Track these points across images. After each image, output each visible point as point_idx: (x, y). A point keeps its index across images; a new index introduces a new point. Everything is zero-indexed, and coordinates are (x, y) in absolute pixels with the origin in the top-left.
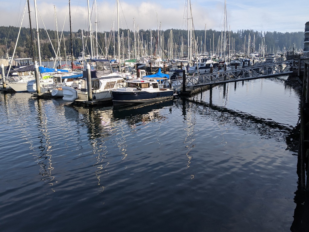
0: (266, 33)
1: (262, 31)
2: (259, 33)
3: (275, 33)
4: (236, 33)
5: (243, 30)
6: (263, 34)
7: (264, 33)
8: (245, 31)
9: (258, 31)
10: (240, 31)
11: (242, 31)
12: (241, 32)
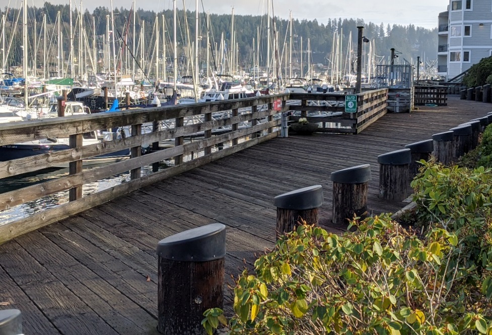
0: (392, 28)
1: (382, 24)
2: (377, 27)
3: (411, 28)
4: (326, 24)
5: (340, 19)
6: (385, 30)
7: (389, 28)
8: (346, 21)
9: (375, 24)
10: (335, 22)
11: (338, 21)
12: (336, 24)
